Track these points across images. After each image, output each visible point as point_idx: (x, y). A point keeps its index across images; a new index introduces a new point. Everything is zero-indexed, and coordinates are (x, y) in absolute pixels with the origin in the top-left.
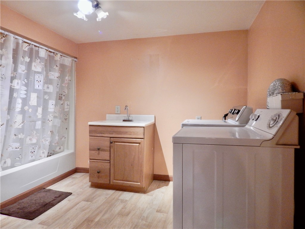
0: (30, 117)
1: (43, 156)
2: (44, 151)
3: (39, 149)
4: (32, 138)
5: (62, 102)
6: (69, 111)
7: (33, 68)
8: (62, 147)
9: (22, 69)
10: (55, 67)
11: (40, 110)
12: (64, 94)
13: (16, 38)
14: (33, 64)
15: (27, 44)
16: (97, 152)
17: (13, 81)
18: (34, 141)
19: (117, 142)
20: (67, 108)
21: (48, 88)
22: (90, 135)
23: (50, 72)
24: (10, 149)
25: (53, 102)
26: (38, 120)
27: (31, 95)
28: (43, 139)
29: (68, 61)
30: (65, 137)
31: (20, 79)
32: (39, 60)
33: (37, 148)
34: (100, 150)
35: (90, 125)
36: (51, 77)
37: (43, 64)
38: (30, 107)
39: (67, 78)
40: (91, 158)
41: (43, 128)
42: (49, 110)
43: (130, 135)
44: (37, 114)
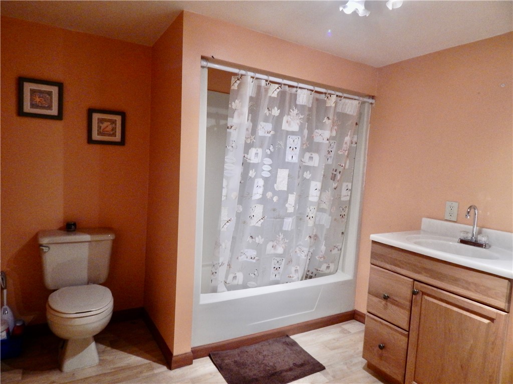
0: (274, 210)
1: (295, 276)
2: (298, 268)
3: (288, 264)
4: (276, 246)
5: (335, 185)
6: (350, 201)
7: (285, 126)
8: (332, 266)
9: (265, 129)
10: (326, 120)
11: (292, 198)
12: (340, 169)
13: (257, 78)
14: (285, 118)
15: (277, 86)
16: (384, 302)
17: (250, 150)
18: (280, 250)
19: (429, 295)
20: (345, 196)
21: (311, 158)
22: (372, 262)
23: (317, 131)
24: (242, 258)
25: (316, 185)
26: (289, 215)
27: (279, 173)
28: (297, 248)
29: (351, 106)
30: (339, 248)
31: (261, 146)
32: (296, 111)
33: (283, 263)
34: (389, 299)
35: (374, 242)
36: (317, 139)
37: (302, 117)
38: (275, 193)
39: (347, 139)
40: (371, 311)
41: (299, 228)
42: (311, 199)
43: (467, 289)
44: (287, 205)
